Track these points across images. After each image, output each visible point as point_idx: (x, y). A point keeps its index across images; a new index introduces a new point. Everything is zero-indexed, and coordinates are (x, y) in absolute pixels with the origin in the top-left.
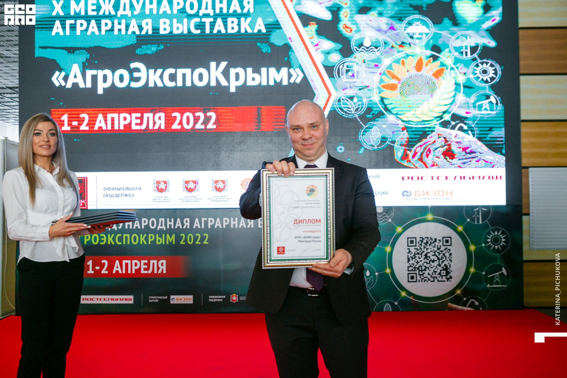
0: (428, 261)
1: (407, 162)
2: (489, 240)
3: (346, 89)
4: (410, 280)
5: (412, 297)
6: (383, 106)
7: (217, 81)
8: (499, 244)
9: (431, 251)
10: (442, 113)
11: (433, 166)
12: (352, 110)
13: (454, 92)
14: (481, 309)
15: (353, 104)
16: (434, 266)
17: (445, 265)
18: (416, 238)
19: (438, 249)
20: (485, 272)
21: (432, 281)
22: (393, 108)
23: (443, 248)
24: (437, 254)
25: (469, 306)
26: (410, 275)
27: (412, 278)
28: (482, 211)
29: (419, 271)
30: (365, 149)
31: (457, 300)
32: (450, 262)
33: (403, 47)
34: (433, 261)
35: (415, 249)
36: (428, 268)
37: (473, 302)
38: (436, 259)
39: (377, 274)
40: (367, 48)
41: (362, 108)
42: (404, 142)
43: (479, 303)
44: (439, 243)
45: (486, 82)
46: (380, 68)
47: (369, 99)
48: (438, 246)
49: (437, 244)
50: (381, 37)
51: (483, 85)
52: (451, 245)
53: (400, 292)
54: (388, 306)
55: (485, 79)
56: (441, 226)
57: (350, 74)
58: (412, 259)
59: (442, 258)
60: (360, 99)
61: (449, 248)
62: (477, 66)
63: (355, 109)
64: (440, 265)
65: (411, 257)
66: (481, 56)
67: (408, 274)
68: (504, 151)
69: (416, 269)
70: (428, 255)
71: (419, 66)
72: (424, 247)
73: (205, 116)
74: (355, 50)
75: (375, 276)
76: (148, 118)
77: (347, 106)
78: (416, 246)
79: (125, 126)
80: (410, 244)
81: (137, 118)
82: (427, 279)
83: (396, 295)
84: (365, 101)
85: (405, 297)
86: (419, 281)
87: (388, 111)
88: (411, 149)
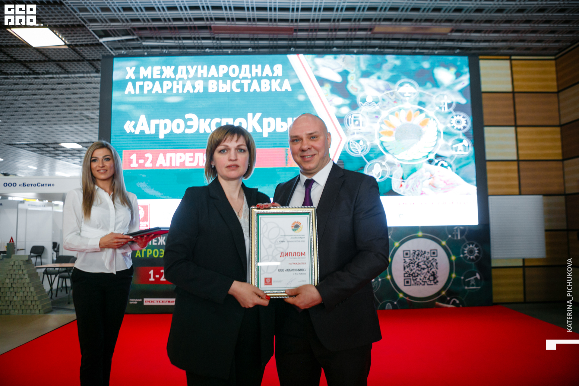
2: (466, 252)
3: (354, 134)
4: (406, 284)
5: (408, 298)
6: (383, 147)
7: (254, 128)
8: (473, 255)
9: (422, 261)
10: (427, 154)
11: (422, 194)
12: (359, 151)
13: (437, 137)
14: (461, 306)
15: (360, 146)
16: (424, 273)
17: (433, 272)
18: (409, 251)
19: (427, 259)
20: (464, 277)
21: (423, 285)
22: (391, 149)
23: (431, 259)
24: (426, 263)
25: (452, 304)
26: (406, 280)
27: (408, 282)
28: (461, 230)
29: (413, 277)
31: (443, 299)
32: (436, 269)
33: (396, 103)
34: (424, 269)
35: (409, 259)
36: (420, 274)
37: (454, 301)
38: (425, 266)
39: (380, 280)
40: (370, 103)
41: (366, 149)
43: (460, 301)
44: (428, 254)
45: (460, 130)
46: (379, 118)
47: (371, 143)
48: (427, 257)
49: (426, 255)
50: (380, 95)
51: (458, 132)
52: (437, 256)
53: (398, 295)
54: (389, 305)
55: (459, 128)
56: (429, 241)
57: (357, 123)
58: (408, 267)
59: (430, 266)
60: (364, 142)
61: (435, 258)
62: (453, 117)
63: (361, 150)
64: (428, 272)
65: (407, 266)
66: (455, 110)
67: (405, 279)
68: (475, 183)
69: (411, 276)
70: (420, 264)
71: (409, 117)
72: (417, 258)
74: (360, 105)
75: (378, 282)
76: (199, 157)
77: (355, 148)
78: (410, 257)
79: (180, 163)
80: (405, 256)
81: (190, 157)
82: (419, 283)
83: (395, 297)
84: (368, 143)
85: (403, 298)
86: (413, 285)
87: (387, 151)
88: (404, 181)
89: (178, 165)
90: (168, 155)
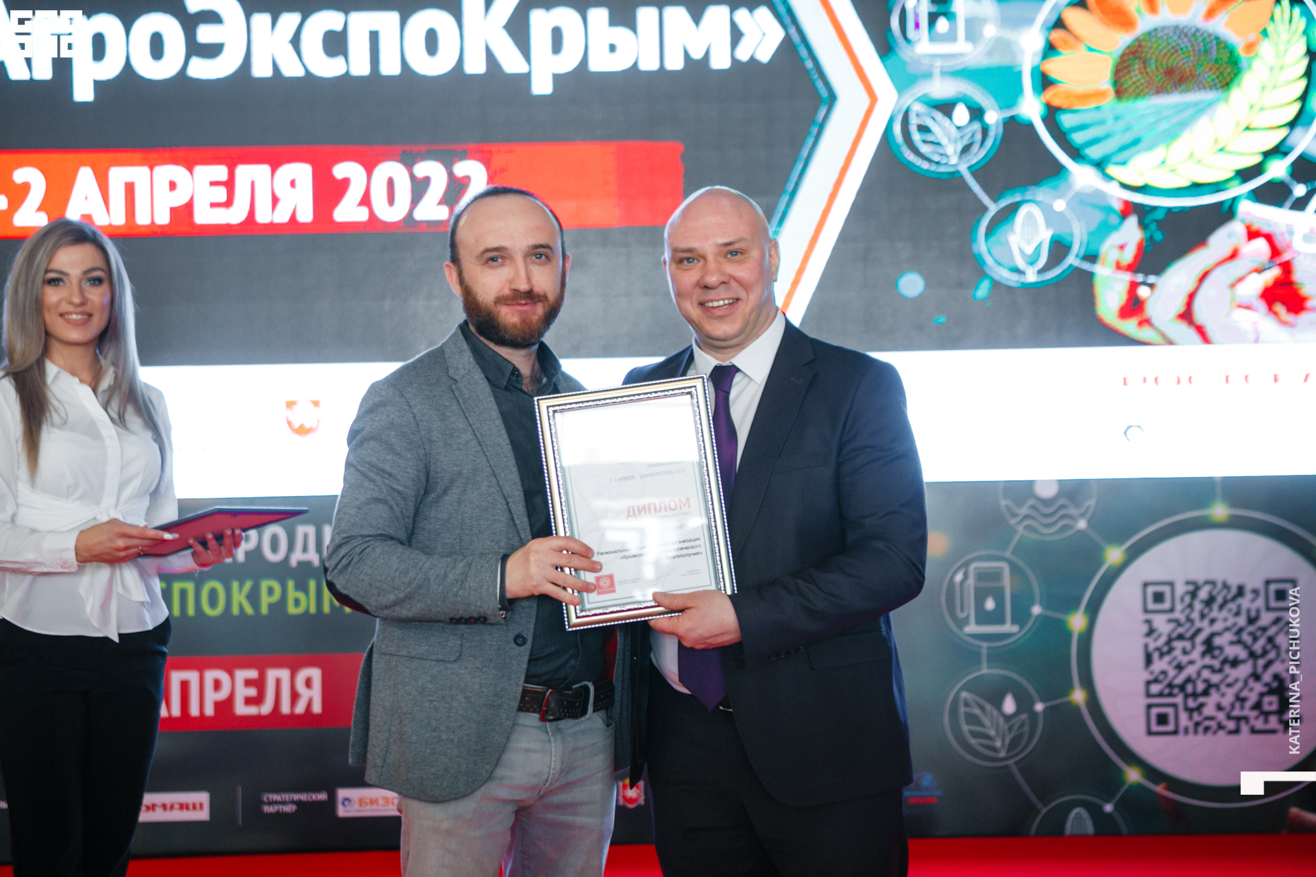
0: (1216, 663)
1: (1140, 324)
3: (929, 75)
4: (1155, 728)
5: (1163, 785)
7: (491, 57)
9: (1227, 629)
12: (949, 149)
15: (953, 131)
16: (1236, 681)
17: (1277, 677)
18: (1171, 584)
19: (1252, 620)
21: (1231, 732)
23: (1266, 618)
24: (1246, 638)
26: (1155, 711)
27: (1162, 719)
29: (1186, 696)
30: (996, 284)
34: (1235, 663)
35: (1170, 621)
36: (1217, 686)
38: (1241, 653)
39: (1039, 707)
41: (983, 141)
42: (1128, 256)
44: (1254, 600)
46: (1043, 4)
47: (1008, 114)
48: (1249, 611)
49: (1245, 602)
53: (1119, 771)
54: (1079, 816)
56: (1262, 544)
57: (942, 25)
58: (1162, 655)
59: (1265, 652)
60: (977, 113)
63: (959, 148)
64: (1256, 676)
65: (1158, 649)
67: (1149, 707)
69: (1176, 691)
70: (1218, 641)
72: (1203, 616)
73: (451, 175)
75: (1033, 715)
76: (253, 183)
77: (930, 138)
78: (1172, 610)
79: (173, 210)
80: (1151, 606)
81: (213, 184)
82: (1213, 724)
83: (1109, 780)
84: (993, 117)
85: (1139, 788)
86: (1186, 731)
87: (1075, 153)
88: (1152, 279)
89: (163, 218)
90: (119, 176)
